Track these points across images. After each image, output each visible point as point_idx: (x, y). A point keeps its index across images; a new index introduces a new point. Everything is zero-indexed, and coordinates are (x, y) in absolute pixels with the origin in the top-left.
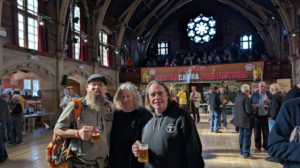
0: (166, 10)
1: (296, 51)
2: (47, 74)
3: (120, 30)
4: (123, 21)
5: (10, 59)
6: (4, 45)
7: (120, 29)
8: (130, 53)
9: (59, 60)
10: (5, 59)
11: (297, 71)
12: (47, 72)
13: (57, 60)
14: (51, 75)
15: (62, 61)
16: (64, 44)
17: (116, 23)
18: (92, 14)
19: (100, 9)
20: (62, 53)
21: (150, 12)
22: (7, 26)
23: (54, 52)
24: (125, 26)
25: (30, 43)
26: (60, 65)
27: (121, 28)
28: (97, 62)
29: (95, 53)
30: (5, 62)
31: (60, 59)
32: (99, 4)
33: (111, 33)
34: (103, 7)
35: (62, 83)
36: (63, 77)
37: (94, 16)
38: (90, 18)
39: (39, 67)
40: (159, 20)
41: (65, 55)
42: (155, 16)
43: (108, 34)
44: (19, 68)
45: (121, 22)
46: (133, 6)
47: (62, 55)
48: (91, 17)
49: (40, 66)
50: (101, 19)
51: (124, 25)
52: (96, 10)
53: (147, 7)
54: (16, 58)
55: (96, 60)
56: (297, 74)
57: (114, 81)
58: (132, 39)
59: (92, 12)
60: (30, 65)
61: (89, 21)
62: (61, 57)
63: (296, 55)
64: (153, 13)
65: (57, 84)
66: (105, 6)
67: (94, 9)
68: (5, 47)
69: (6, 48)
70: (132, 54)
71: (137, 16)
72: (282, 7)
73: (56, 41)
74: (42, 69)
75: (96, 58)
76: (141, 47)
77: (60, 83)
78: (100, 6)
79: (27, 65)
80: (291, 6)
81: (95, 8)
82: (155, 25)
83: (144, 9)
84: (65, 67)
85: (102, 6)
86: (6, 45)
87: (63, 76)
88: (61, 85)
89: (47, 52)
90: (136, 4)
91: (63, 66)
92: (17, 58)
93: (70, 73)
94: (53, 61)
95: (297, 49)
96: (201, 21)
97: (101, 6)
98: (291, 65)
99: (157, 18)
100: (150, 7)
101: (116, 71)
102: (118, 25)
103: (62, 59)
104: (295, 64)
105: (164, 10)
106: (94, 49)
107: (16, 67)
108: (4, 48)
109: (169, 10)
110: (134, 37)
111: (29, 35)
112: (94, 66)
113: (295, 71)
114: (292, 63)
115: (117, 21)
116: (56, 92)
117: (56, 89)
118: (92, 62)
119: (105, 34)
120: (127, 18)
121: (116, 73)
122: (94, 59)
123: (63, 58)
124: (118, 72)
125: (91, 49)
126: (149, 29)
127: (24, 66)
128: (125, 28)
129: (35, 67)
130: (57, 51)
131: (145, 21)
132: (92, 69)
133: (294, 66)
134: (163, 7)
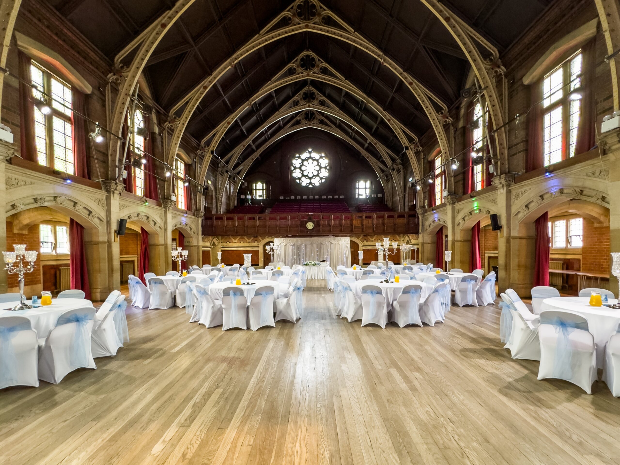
0: (266, 137)
1: (424, 203)
2: (91, 215)
3: (203, 160)
4: (208, 146)
5: (19, 184)
6: (8, 158)
7: (203, 157)
8: (216, 192)
9: (112, 194)
10: (9, 184)
11: (425, 226)
12: (90, 212)
13: (108, 195)
14: (98, 218)
15: (117, 196)
16: (120, 169)
17: (198, 147)
18: (163, 128)
19: (176, 123)
20: (116, 183)
21: (246, 137)
22: (13, 124)
23: (102, 181)
24: (212, 152)
25: (56, 161)
26: (112, 201)
27: (205, 155)
28: (171, 202)
29: (167, 188)
30: (10, 189)
31: (114, 192)
32: (175, 114)
33: (190, 162)
34: (181, 120)
35: (116, 232)
36: (118, 223)
37: (165, 132)
38: (160, 134)
39: (75, 203)
40: (256, 151)
41: (121, 187)
42: (252, 144)
43: (186, 162)
44: (38, 202)
45: (205, 147)
46: (223, 125)
47: (117, 186)
48: (161, 132)
49: (77, 202)
50: (178, 137)
51: (210, 151)
52: (169, 123)
53: (242, 130)
54: (31, 183)
55: (170, 200)
56: (425, 229)
57: (194, 232)
58: (218, 173)
59: (162, 125)
60: (58, 199)
61: (159, 139)
62: (116, 189)
63: (424, 207)
64: (249, 140)
65: (109, 233)
66: (184, 118)
67: (166, 121)
68: (10, 161)
69: (11, 164)
70: (219, 195)
71: (228, 141)
72: (411, 148)
73: (105, 162)
74: (81, 207)
75: (170, 196)
76: (230, 186)
77: (113, 232)
78: (175, 118)
79: (54, 199)
80: (420, 149)
81: (167, 119)
82: (251, 157)
83: (238, 132)
84: (122, 207)
85: (179, 117)
86: (11, 159)
87: (118, 220)
88: (116, 234)
89: (89, 178)
90: (229, 123)
91: (118, 204)
92: (34, 184)
93: (129, 217)
94: (102, 194)
95: (426, 201)
96: (310, 158)
97: (177, 118)
98: (418, 218)
99: (254, 147)
100: (246, 130)
101: (198, 217)
102: (201, 151)
103: (117, 194)
104: (423, 217)
105: (263, 138)
106: (166, 183)
107: (33, 201)
108: (8, 163)
109: (269, 138)
110: (221, 172)
111: (56, 148)
112: (165, 208)
113: (423, 225)
114: (420, 217)
115: (199, 145)
116: (106, 245)
117: (106, 241)
118: (163, 202)
119: (181, 162)
120: (215, 141)
121: (198, 221)
122: (166, 196)
123: (118, 192)
124: (200, 220)
125: (161, 182)
126: (242, 162)
127: (47, 199)
128: (212, 155)
129: (69, 202)
130: (108, 180)
131: (238, 151)
132: (163, 212)
133: (422, 220)
134: (262, 134)
